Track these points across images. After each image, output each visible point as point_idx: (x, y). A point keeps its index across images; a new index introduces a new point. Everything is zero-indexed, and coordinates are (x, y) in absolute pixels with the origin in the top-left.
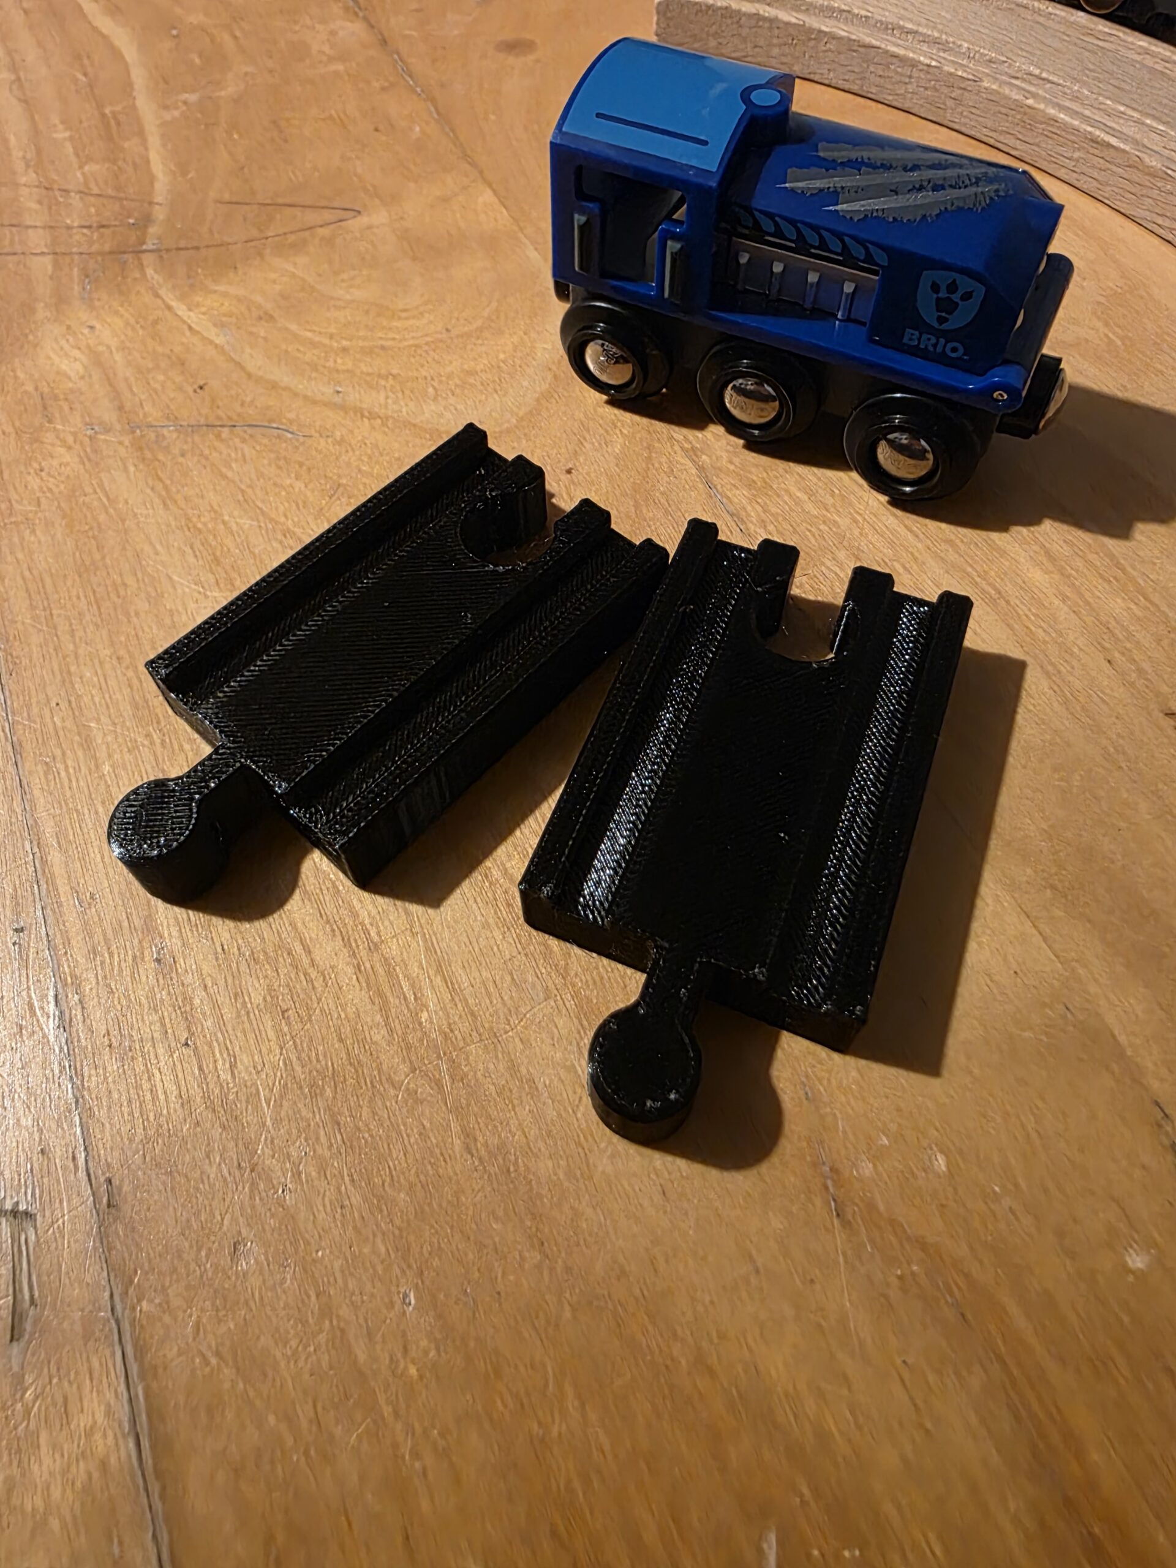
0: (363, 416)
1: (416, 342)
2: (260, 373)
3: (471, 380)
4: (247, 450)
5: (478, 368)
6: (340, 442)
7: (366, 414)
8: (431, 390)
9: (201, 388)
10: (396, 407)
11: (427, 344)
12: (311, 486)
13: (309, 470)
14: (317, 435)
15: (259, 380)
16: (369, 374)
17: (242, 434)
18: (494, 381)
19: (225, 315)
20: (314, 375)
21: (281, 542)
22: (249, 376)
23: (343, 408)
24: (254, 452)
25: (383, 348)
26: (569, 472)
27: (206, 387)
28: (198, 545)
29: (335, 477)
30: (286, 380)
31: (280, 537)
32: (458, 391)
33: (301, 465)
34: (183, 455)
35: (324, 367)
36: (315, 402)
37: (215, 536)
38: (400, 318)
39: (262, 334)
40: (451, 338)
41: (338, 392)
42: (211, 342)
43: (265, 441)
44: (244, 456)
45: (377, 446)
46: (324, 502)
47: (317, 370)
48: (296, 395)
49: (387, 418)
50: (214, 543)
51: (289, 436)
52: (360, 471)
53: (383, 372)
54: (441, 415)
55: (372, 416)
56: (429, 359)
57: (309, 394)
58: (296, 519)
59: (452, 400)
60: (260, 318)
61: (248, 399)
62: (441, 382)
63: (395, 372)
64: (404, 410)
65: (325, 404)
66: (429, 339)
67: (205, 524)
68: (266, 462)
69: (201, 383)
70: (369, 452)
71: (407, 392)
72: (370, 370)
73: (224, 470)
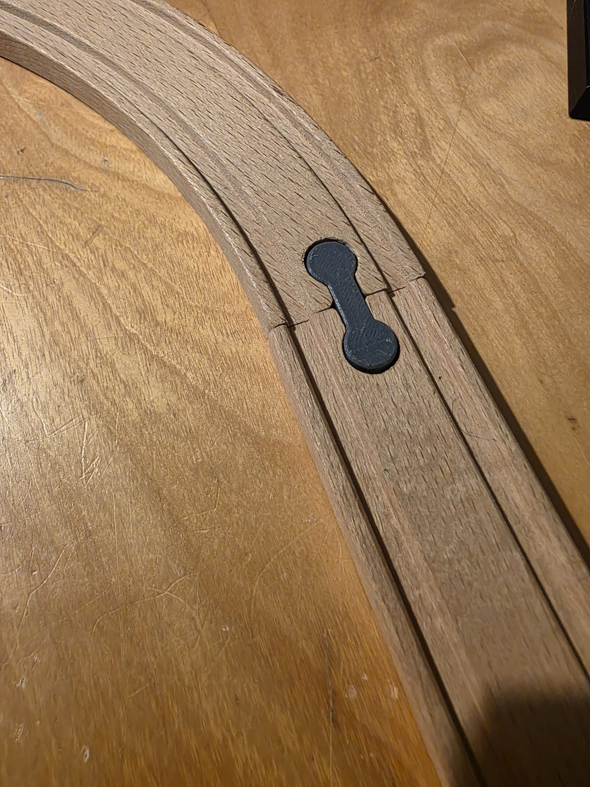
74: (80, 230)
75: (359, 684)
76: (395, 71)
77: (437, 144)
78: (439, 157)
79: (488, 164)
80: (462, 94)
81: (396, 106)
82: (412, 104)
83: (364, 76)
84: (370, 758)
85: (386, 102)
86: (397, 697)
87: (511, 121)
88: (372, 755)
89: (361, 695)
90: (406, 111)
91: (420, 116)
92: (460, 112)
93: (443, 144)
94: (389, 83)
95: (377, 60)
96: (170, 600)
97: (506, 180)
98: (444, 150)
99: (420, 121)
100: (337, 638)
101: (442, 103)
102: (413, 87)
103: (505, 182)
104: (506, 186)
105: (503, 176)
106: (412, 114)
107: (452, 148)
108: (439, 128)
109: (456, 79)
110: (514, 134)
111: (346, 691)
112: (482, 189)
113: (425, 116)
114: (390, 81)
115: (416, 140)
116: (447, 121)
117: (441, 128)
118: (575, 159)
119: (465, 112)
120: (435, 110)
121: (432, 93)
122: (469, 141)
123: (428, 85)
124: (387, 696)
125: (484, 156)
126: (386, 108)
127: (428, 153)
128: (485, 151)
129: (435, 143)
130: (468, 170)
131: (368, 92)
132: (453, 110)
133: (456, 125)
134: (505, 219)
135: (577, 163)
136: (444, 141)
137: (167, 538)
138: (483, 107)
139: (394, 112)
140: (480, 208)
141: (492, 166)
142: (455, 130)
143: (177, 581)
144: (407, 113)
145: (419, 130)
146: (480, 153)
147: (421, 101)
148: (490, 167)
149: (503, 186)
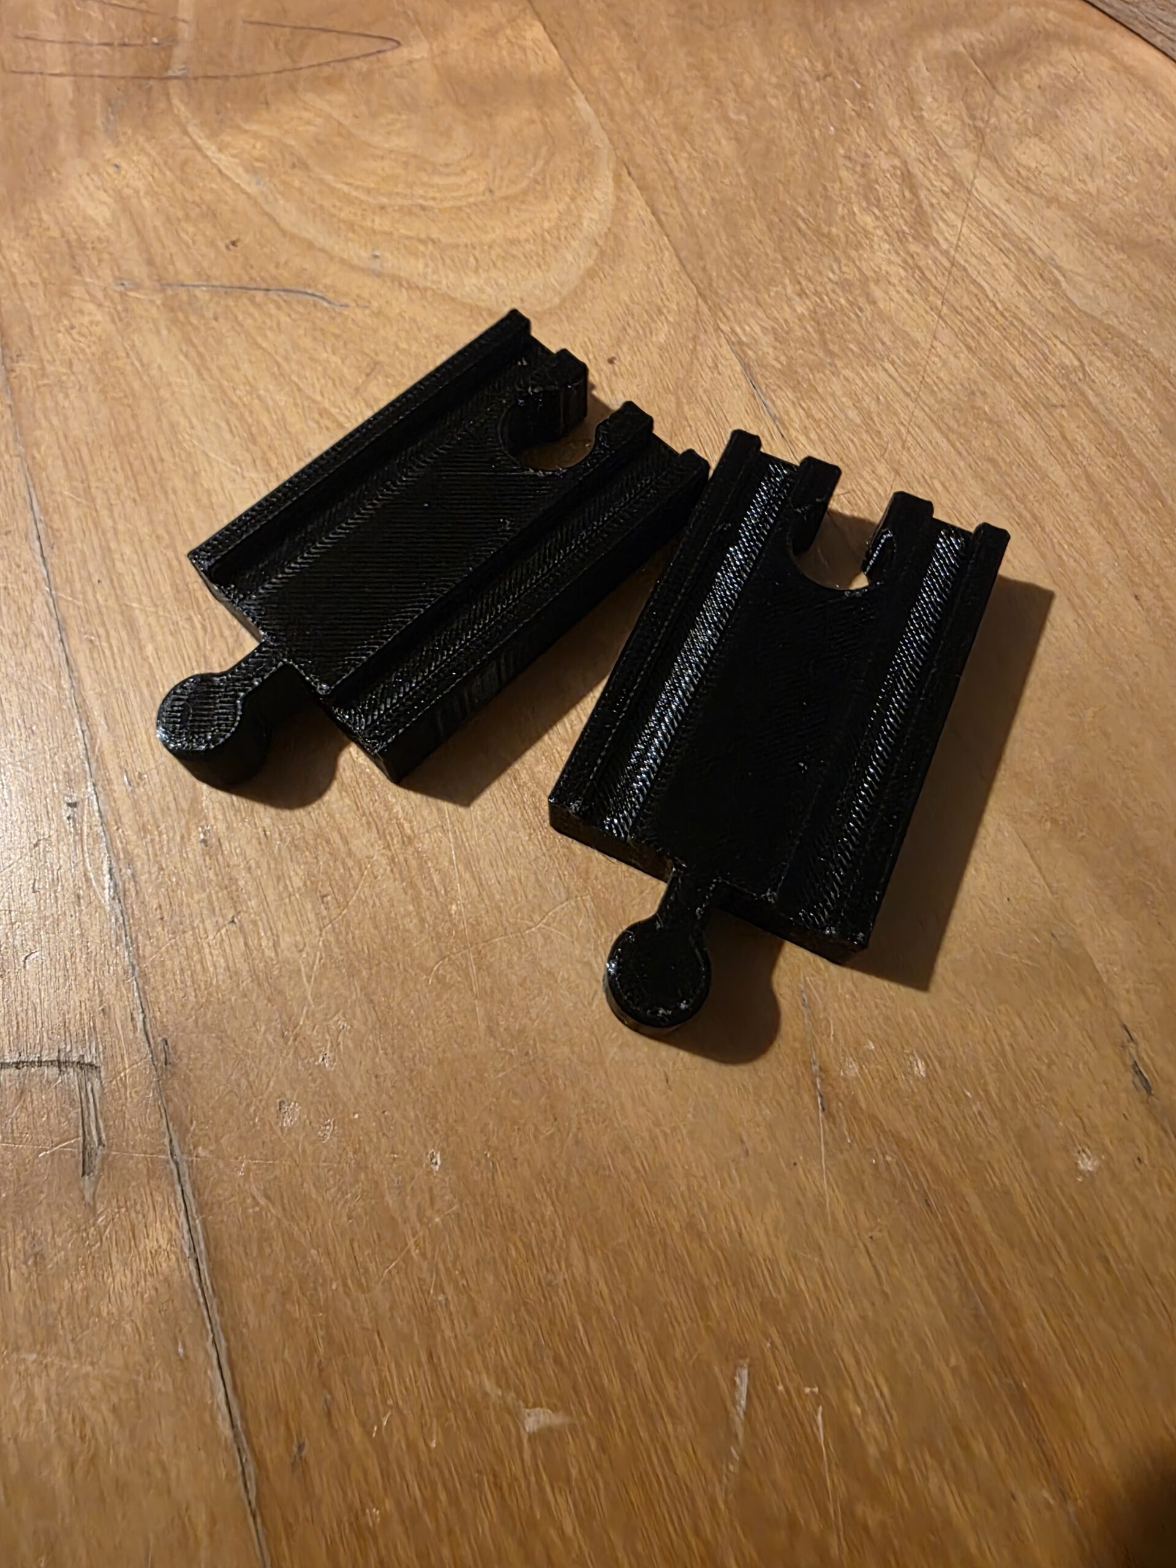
0: (401, 285)
1: (458, 203)
2: (295, 231)
3: (514, 251)
4: (284, 319)
5: (523, 237)
6: (378, 314)
7: (404, 283)
8: (472, 259)
9: (234, 243)
10: (435, 277)
11: (469, 206)
12: (347, 362)
13: (345, 344)
14: (353, 304)
15: (293, 238)
16: (408, 238)
17: (276, 298)
18: (537, 254)
19: (257, 160)
20: (351, 235)
21: (318, 423)
22: (284, 233)
23: (379, 275)
24: (288, 320)
25: (423, 208)
26: (611, 361)
27: (239, 244)
28: (233, 420)
29: (373, 355)
30: (322, 240)
31: (316, 416)
32: (499, 264)
33: (337, 337)
34: (216, 319)
35: (362, 227)
36: (353, 267)
37: (251, 412)
38: (441, 174)
39: (297, 183)
40: (493, 201)
41: (376, 257)
42: (243, 192)
43: (301, 309)
44: (279, 324)
45: (415, 321)
46: (360, 381)
47: (354, 232)
48: (331, 258)
49: (426, 289)
50: (250, 420)
51: (325, 304)
52: (398, 348)
53: (423, 236)
54: (481, 290)
55: (411, 287)
56: (472, 225)
57: (346, 257)
58: (332, 398)
59: (494, 273)
60: (294, 166)
61: (283, 259)
62: (482, 251)
63: (434, 236)
64: (444, 282)
65: (363, 270)
66: (471, 200)
67: (240, 398)
68: (302, 332)
69: (234, 238)
70: (407, 326)
71: (448, 261)
72: (410, 234)
73: (259, 340)
74: (345, 370)
76: (861, 96)
77: (941, 218)
78: (946, 239)
79: (1031, 250)
80: (980, 133)
81: (866, 156)
82: (894, 152)
83: (806, 105)
85: (849, 149)
87: (1066, 174)
90: (884, 162)
91: (908, 171)
92: (977, 164)
93: (950, 216)
94: (851, 117)
95: (829, 79)
97: (1064, 276)
98: (953, 227)
99: (907, 178)
101: (945, 149)
102: (894, 122)
103: (1061, 278)
104: (1064, 285)
105: (1058, 268)
106: (894, 167)
107: (966, 223)
108: (942, 191)
109: (968, 108)
110: (1073, 197)
112: (1022, 291)
113: (916, 170)
114: (853, 113)
115: (904, 212)
116: (956, 178)
117: (945, 189)
119: (985, 162)
120: (934, 161)
121: (927, 133)
122: (997, 212)
123: (919, 119)
125: (1023, 236)
126: (850, 158)
127: (926, 233)
128: (1024, 228)
129: (935, 215)
130: (996, 260)
131: (817, 132)
132: (964, 160)
133: (972, 184)
134: (1064, 338)
136: (954, 212)
138: (1017, 153)
139: (863, 166)
140: (1021, 321)
141: (1038, 252)
142: (970, 192)
144: (885, 165)
145: (907, 194)
146: (1016, 230)
147: (911, 148)
148: (1034, 253)
149: (1057, 283)
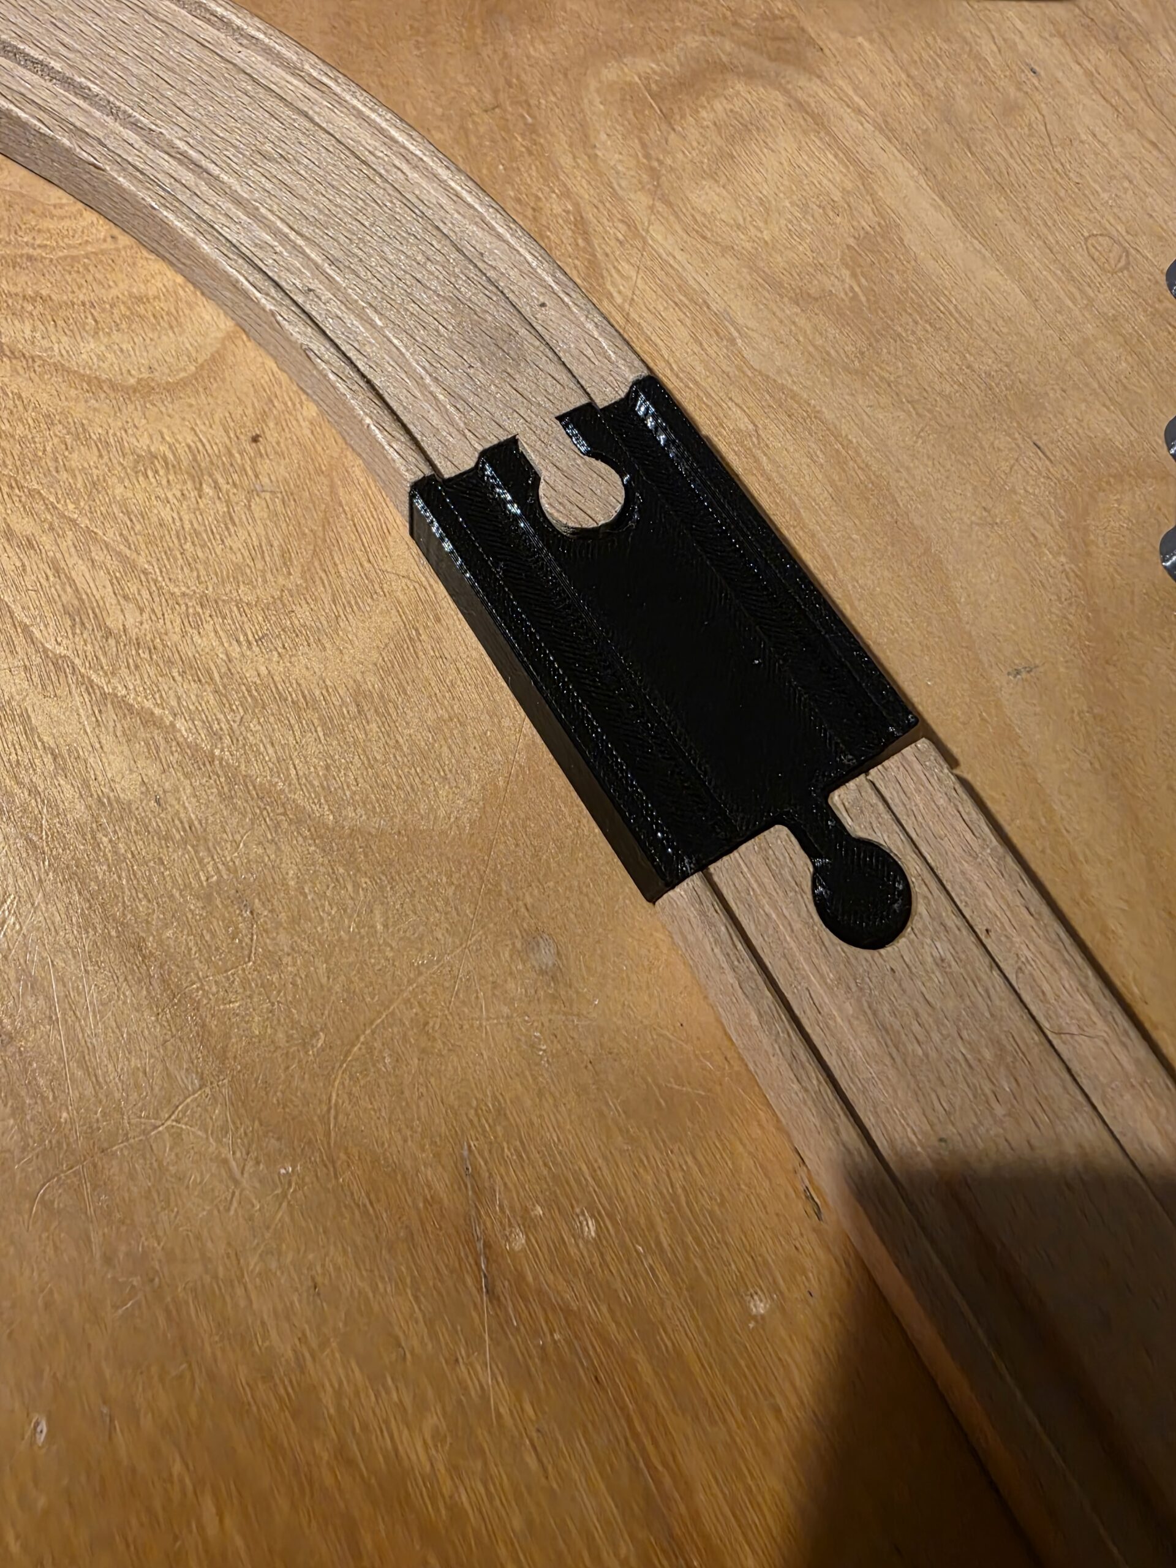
1: (75, 252)
3: (141, 310)
5: (151, 294)
8: (90, 320)
10: (45, 343)
11: (87, 256)
16: (11, 295)
18: (168, 313)
25: (30, 258)
26: (255, 439)
32: (124, 326)
38: (52, 217)
40: (118, 250)
49: (34, 359)
53: (30, 292)
54: (102, 358)
55: (16, 356)
56: (90, 278)
59: (116, 337)
62: (104, 310)
63: (44, 293)
64: (56, 349)
66: (89, 248)
71: (60, 323)
72: (13, 290)
75: (529, 1225)
76: (531, 131)
77: (615, 267)
78: (620, 292)
79: (706, 303)
80: (654, 174)
81: (538, 199)
82: (566, 194)
83: (474, 140)
84: (555, 1342)
85: (519, 191)
86: (593, 1234)
87: (741, 222)
88: (557, 1336)
89: (533, 1241)
90: (555, 206)
91: (582, 217)
92: (652, 208)
93: (625, 267)
94: (521, 154)
95: (497, 110)
96: (177, 1136)
97: (739, 332)
98: (627, 278)
99: (581, 226)
100: (486, 1154)
101: (620, 192)
102: (566, 161)
103: (736, 335)
105: (733, 323)
106: (568, 212)
107: (642, 274)
108: (618, 240)
109: (643, 146)
110: (748, 246)
111: (507, 1240)
112: (697, 349)
113: (589, 215)
114: (523, 149)
115: (576, 262)
116: (629, 223)
117: (621, 237)
118: (851, 288)
119: (660, 206)
120: (608, 205)
121: (600, 174)
122: (672, 262)
123: (593, 158)
124: (578, 1235)
125: (697, 288)
126: (519, 201)
127: (600, 286)
128: (700, 279)
129: (610, 266)
130: (672, 315)
131: (485, 171)
132: (639, 203)
133: (647, 231)
134: (739, 400)
135: (855, 297)
136: (628, 262)
137: (162, 1026)
138: (692, 197)
139: (534, 209)
140: (696, 382)
141: (713, 305)
142: (645, 242)
143: (189, 1100)
144: (557, 210)
145: (580, 241)
146: (692, 282)
147: (582, 188)
148: (708, 307)
149: (732, 341)
